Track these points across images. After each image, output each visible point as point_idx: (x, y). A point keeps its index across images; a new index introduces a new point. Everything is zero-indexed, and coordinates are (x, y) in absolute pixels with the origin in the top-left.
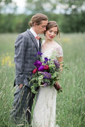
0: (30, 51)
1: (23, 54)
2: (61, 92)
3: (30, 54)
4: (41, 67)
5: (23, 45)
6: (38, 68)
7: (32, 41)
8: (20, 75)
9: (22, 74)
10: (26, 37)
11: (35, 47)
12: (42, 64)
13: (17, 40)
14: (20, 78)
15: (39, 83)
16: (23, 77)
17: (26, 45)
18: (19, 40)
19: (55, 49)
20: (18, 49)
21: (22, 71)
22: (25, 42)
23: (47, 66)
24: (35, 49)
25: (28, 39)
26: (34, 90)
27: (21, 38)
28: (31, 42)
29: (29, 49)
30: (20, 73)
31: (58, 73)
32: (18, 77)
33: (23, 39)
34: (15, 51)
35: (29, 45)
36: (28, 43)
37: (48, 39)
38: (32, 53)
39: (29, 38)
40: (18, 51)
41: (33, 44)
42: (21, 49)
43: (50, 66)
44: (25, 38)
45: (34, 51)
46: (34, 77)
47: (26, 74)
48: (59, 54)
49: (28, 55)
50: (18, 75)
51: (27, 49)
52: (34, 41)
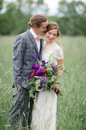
0: (29, 53)
1: (20, 56)
2: (61, 95)
3: (29, 55)
4: (39, 71)
5: (21, 46)
6: (35, 72)
7: (31, 42)
8: (18, 77)
9: (20, 76)
10: (25, 37)
11: (34, 48)
12: (40, 68)
13: (16, 41)
14: (18, 80)
15: (37, 88)
16: (21, 79)
17: (24, 46)
18: (17, 41)
19: (55, 51)
20: (16, 50)
21: (20, 73)
22: (23, 43)
23: (44, 69)
24: (34, 50)
25: (26, 40)
26: (32, 95)
27: (19, 39)
28: (30, 44)
29: (28, 50)
30: (18, 74)
31: (55, 77)
32: (16, 79)
33: (21, 40)
34: (14, 52)
35: (28, 46)
36: (26, 44)
37: (48, 41)
38: (31, 54)
39: (28, 39)
40: (16, 52)
41: (32, 45)
42: (19, 51)
43: (48, 69)
44: (23, 39)
45: (33, 52)
46: (32, 81)
47: (24, 76)
48: (60, 56)
49: (27, 57)
50: (16, 76)
51: (25, 50)
52: (33, 42)
